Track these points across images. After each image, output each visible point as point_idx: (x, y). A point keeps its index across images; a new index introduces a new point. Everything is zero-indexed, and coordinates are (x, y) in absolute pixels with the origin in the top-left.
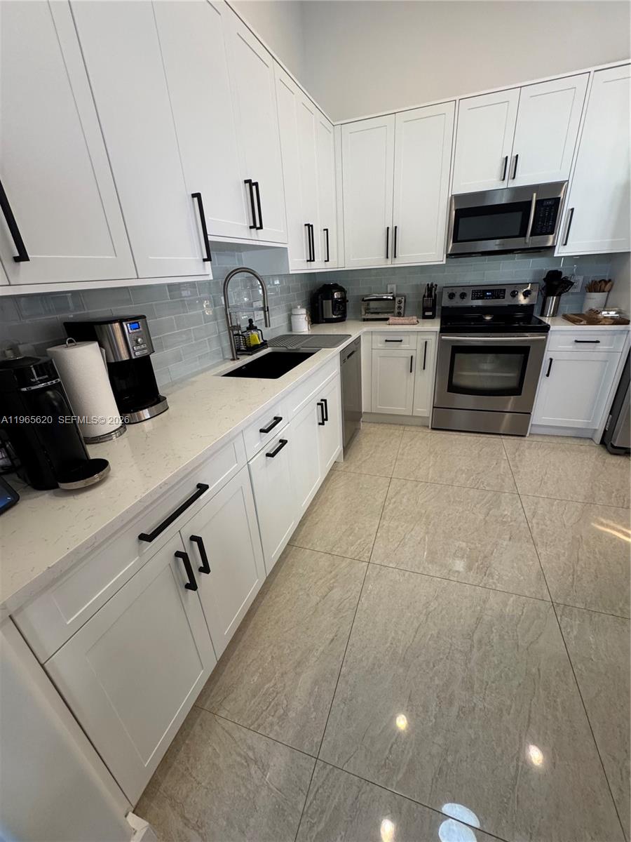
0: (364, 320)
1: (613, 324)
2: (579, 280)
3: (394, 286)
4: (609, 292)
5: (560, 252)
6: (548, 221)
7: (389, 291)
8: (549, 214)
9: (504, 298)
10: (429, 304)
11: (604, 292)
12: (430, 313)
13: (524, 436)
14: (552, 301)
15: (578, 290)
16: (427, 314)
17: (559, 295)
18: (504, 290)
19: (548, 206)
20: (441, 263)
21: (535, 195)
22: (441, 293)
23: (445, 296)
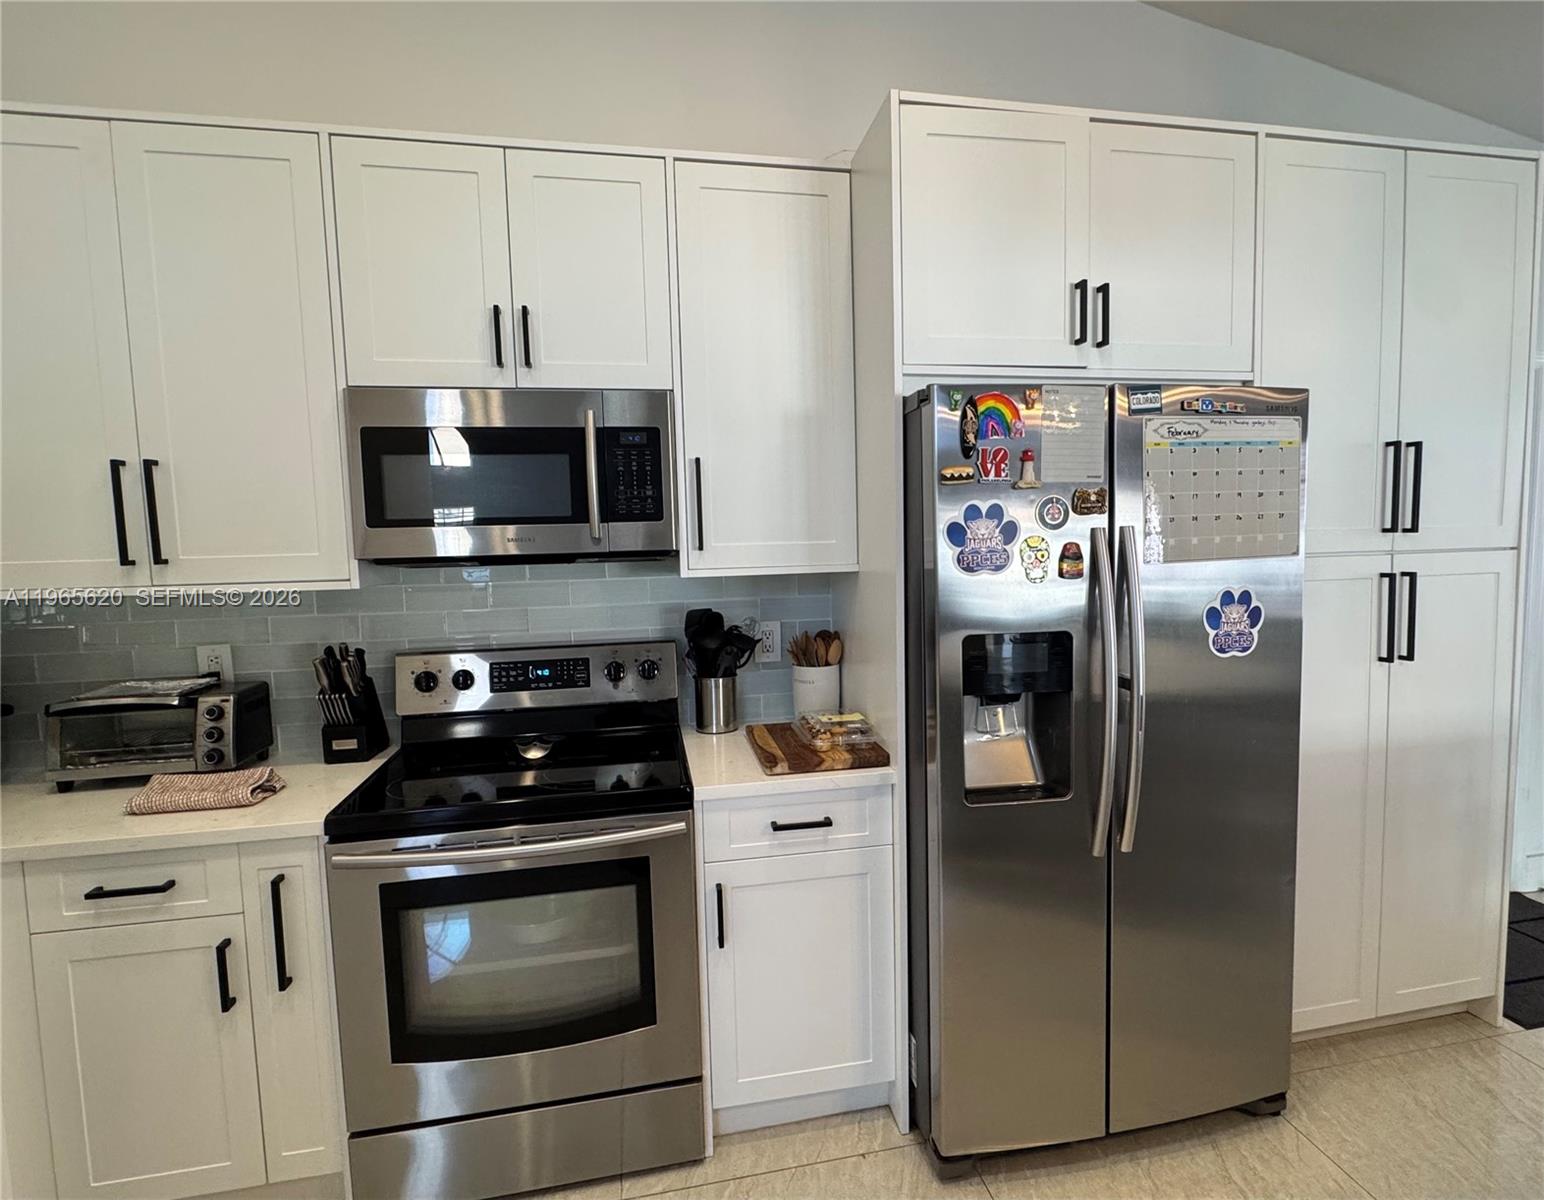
0: (65, 787)
1: (852, 768)
2: (772, 634)
3: (224, 652)
4: (840, 662)
5: (693, 565)
6: (642, 486)
7: (204, 669)
8: (642, 466)
9: (587, 684)
10: (343, 712)
11: (827, 664)
12: (351, 744)
13: (697, 1162)
14: (717, 688)
15: (775, 656)
16: (337, 745)
17: (730, 674)
18: (586, 661)
19: (634, 446)
20: (345, 586)
21: (590, 413)
22: (391, 673)
23: (405, 683)
